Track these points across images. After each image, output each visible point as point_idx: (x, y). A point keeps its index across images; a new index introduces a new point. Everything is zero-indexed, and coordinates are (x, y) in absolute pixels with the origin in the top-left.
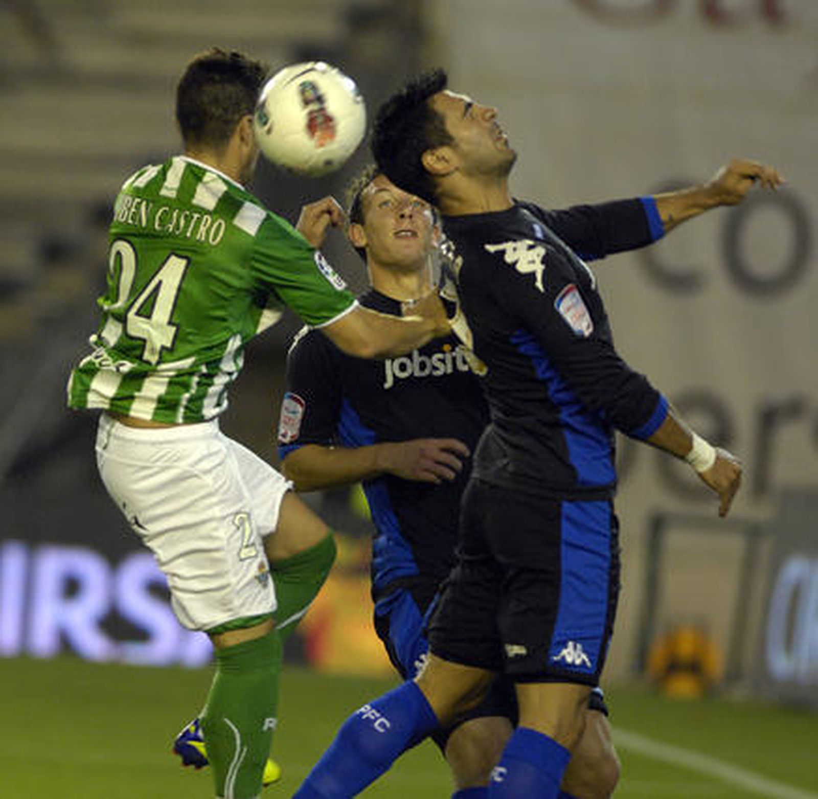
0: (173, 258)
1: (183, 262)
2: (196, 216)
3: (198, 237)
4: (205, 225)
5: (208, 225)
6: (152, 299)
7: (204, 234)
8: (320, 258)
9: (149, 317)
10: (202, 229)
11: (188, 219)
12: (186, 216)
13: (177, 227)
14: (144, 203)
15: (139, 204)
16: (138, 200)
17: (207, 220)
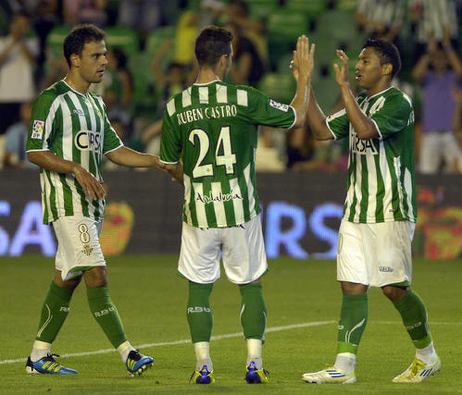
0: (223, 128)
1: (228, 128)
2: (222, 107)
3: (227, 115)
4: (228, 109)
5: (229, 110)
6: (221, 147)
7: (229, 113)
8: (273, 103)
9: (223, 155)
10: (228, 112)
11: (220, 110)
12: (218, 109)
13: (217, 115)
14: (198, 110)
15: (196, 112)
16: (194, 110)
17: (228, 108)
